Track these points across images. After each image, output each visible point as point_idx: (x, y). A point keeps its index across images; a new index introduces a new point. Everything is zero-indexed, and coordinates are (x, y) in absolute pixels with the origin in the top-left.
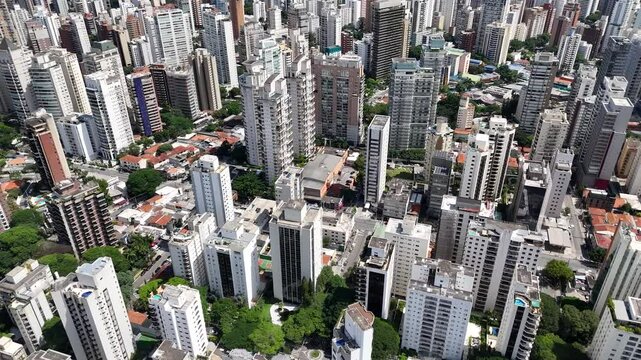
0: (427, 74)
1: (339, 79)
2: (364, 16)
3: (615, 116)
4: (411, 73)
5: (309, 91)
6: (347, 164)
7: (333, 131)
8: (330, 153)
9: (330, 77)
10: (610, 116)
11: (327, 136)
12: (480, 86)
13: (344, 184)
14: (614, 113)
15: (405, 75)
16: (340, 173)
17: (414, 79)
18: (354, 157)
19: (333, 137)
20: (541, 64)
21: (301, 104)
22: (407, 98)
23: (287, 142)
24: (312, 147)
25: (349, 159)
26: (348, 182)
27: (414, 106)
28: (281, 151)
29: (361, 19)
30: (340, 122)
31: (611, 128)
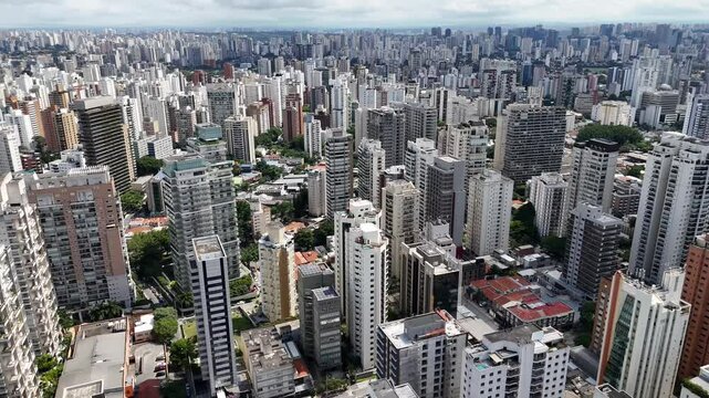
0: (223, 171)
1: (73, 207)
2: (41, 133)
3: (452, 175)
4: (201, 173)
5: (34, 235)
6: (136, 340)
7: (82, 295)
8: (98, 332)
9: (57, 207)
10: (446, 175)
11: (71, 307)
12: (245, 187)
13: (153, 376)
14: (450, 171)
15: (192, 177)
16: (132, 361)
17: (208, 181)
18: (146, 323)
19: (83, 306)
20: (337, 141)
21: (23, 261)
22: (203, 210)
23: (21, 340)
24: (56, 334)
25: (138, 330)
26: (157, 369)
27: (215, 219)
28: (13, 363)
29: (36, 138)
30: (90, 277)
31: (451, 188)
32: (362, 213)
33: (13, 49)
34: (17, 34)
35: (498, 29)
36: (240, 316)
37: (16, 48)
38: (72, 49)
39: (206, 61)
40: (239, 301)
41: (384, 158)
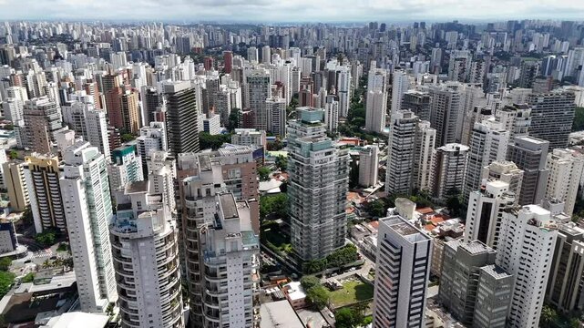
3: (540, 155)
10: (534, 156)
14: (538, 152)
18: (297, 291)
20: (408, 122)
22: (328, 186)
25: (293, 297)
31: (538, 167)
32: (501, 194)
33: (27, 38)
34: (25, 25)
35: (423, 24)
36: (361, 283)
37: (29, 36)
38: (76, 38)
39: (194, 49)
40: (350, 267)
41: (435, 136)
